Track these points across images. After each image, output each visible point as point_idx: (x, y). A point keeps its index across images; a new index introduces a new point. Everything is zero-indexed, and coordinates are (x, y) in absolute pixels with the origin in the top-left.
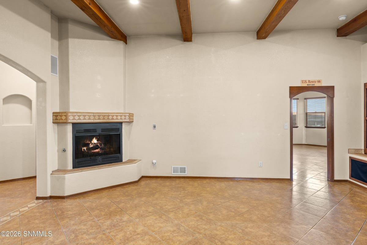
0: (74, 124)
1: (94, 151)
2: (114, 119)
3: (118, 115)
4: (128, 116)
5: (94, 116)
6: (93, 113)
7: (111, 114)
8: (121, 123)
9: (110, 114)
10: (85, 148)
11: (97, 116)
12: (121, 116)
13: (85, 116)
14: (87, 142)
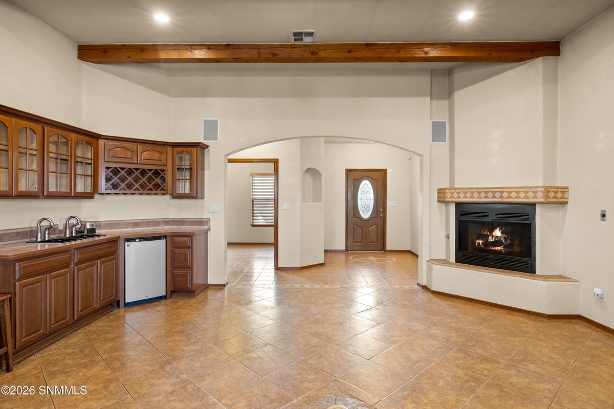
0: (458, 205)
1: (495, 248)
2: (512, 198)
3: (520, 191)
4: (542, 191)
5: (479, 193)
6: (478, 189)
7: (507, 190)
8: (533, 205)
9: (504, 190)
10: (481, 242)
11: (483, 193)
12: (526, 192)
13: (466, 193)
14: (486, 233)
